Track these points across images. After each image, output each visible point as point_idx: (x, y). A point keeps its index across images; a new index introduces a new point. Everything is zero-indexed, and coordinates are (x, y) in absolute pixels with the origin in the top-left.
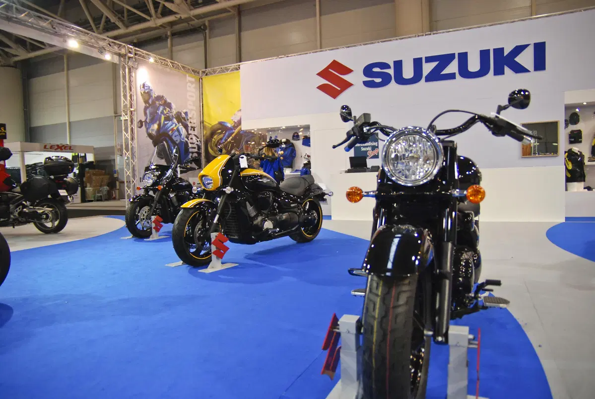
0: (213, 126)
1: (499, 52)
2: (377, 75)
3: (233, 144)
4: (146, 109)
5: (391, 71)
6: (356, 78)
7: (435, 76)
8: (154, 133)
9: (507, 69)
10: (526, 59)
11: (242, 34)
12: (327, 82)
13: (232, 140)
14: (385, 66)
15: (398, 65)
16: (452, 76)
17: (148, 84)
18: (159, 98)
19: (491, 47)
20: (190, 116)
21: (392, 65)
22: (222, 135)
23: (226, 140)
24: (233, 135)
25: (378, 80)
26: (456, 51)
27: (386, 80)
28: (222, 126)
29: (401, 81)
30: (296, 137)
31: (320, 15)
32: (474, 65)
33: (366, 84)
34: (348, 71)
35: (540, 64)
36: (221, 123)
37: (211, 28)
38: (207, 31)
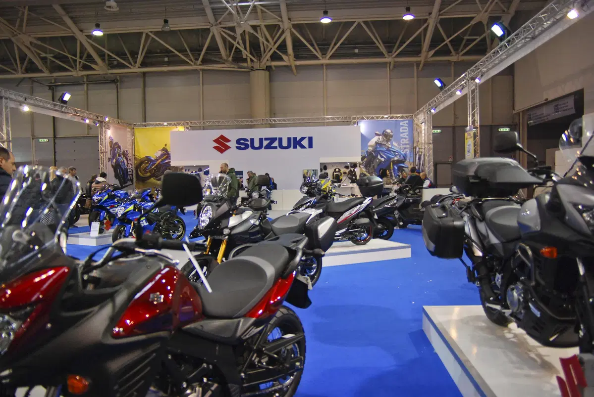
0: (141, 159)
1: (295, 139)
2: (242, 144)
3: (155, 170)
4: (111, 150)
5: (249, 143)
6: (233, 144)
7: (269, 147)
8: (114, 164)
9: (298, 146)
10: (305, 143)
11: (147, 89)
12: (217, 145)
14: (246, 140)
15: (252, 140)
16: (275, 148)
17: (112, 136)
18: (116, 143)
19: (292, 136)
20: (128, 152)
21: (249, 140)
22: (148, 165)
23: (151, 167)
25: (243, 146)
27: (247, 147)
28: (148, 159)
29: (253, 148)
30: (200, 170)
31: (203, 84)
32: (285, 144)
33: (237, 148)
34: (229, 141)
35: (311, 146)
36: (147, 157)
37: (122, 82)
38: (118, 83)
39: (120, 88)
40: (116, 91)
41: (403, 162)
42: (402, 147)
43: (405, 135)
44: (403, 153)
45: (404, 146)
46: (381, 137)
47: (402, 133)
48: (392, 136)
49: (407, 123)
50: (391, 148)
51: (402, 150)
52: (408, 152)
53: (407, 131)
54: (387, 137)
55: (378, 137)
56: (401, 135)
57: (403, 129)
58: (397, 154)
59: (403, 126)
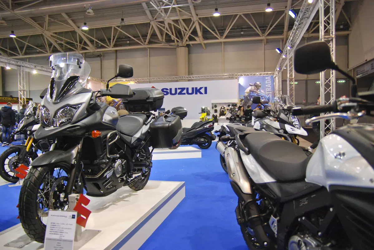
1: (196, 88)
2: (165, 92)
5: (169, 91)
7: (180, 93)
9: (198, 93)
10: (203, 91)
13: (117, 106)
14: (167, 89)
15: (171, 89)
16: (184, 94)
19: (194, 87)
21: (169, 89)
24: (118, 105)
26: (186, 87)
27: (167, 93)
29: (171, 94)
31: (149, 57)
32: (190, 91)
35: (206, 92)
37: (104, 56)
38: (102, 57)
39: (103, 60)
40: (100, 61)
41: (267, 103)
42: (267, 93)
43: (269, 86)
44: (267, 97)
45: (268, 93)
46: (253, 87)
47: (267, 84)
48: (260, 86)
49: (270, 78)
50: (260, 94)
51: (267, 95)
52: (271, 97)
53: (270, 83)
54: (257, 87)
55: (251, 87)
56: (266, 86)
57: (267, 82)
58: (263, 97)
59: (267, 80)
